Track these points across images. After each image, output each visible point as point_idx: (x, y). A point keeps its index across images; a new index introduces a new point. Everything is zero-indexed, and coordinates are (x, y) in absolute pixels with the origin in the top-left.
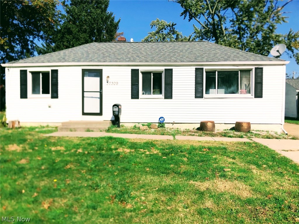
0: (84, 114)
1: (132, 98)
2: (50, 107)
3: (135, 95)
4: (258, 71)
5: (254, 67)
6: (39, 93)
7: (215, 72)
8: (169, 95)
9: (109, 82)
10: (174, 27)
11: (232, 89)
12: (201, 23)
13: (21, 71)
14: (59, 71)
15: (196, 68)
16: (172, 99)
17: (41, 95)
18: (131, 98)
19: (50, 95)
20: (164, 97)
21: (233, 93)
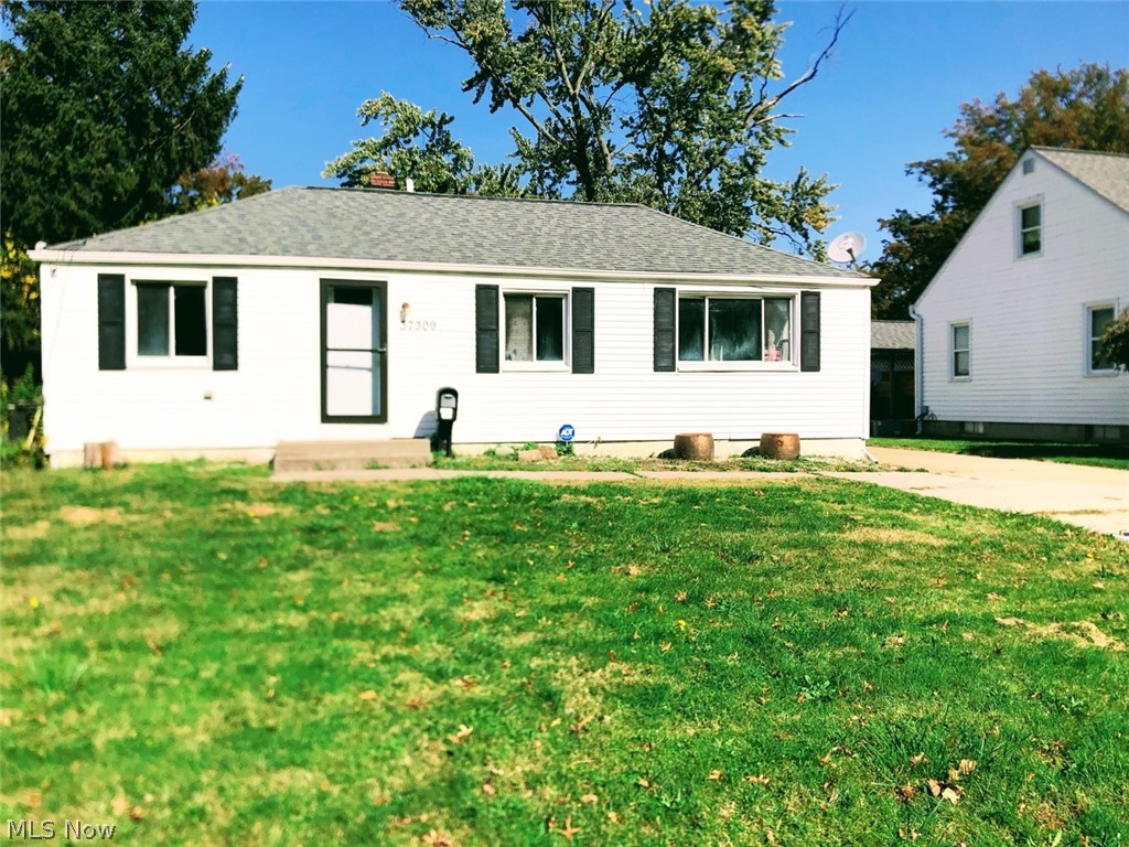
0: (326, 418)
1: (479, 370)
2: (208, 398)
3: (487, 362)
4: (810, 299)
5: (798, 291)
6: (166, 352)
7: (704, 301)
8: (584, 363)
9: (407, 320)
10: (445, 127)
11: (747, 346)
12: (538, 124)
13: (102, 278)
14: (239, 281)
15: (655, 289)
16: (593, 372)
17: (173, 360)
18: (475, 369)
19: (207, 360)
20: (570, 368)
21: (748, 358)
